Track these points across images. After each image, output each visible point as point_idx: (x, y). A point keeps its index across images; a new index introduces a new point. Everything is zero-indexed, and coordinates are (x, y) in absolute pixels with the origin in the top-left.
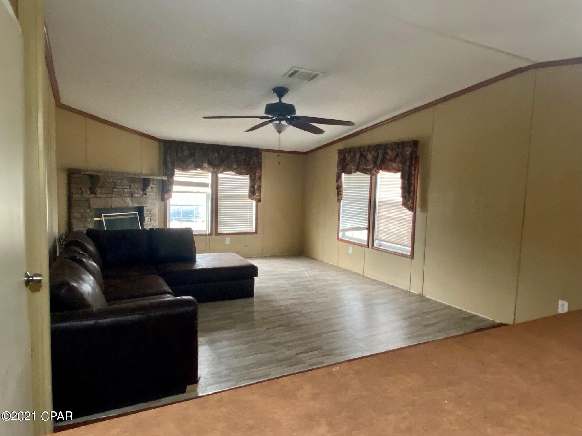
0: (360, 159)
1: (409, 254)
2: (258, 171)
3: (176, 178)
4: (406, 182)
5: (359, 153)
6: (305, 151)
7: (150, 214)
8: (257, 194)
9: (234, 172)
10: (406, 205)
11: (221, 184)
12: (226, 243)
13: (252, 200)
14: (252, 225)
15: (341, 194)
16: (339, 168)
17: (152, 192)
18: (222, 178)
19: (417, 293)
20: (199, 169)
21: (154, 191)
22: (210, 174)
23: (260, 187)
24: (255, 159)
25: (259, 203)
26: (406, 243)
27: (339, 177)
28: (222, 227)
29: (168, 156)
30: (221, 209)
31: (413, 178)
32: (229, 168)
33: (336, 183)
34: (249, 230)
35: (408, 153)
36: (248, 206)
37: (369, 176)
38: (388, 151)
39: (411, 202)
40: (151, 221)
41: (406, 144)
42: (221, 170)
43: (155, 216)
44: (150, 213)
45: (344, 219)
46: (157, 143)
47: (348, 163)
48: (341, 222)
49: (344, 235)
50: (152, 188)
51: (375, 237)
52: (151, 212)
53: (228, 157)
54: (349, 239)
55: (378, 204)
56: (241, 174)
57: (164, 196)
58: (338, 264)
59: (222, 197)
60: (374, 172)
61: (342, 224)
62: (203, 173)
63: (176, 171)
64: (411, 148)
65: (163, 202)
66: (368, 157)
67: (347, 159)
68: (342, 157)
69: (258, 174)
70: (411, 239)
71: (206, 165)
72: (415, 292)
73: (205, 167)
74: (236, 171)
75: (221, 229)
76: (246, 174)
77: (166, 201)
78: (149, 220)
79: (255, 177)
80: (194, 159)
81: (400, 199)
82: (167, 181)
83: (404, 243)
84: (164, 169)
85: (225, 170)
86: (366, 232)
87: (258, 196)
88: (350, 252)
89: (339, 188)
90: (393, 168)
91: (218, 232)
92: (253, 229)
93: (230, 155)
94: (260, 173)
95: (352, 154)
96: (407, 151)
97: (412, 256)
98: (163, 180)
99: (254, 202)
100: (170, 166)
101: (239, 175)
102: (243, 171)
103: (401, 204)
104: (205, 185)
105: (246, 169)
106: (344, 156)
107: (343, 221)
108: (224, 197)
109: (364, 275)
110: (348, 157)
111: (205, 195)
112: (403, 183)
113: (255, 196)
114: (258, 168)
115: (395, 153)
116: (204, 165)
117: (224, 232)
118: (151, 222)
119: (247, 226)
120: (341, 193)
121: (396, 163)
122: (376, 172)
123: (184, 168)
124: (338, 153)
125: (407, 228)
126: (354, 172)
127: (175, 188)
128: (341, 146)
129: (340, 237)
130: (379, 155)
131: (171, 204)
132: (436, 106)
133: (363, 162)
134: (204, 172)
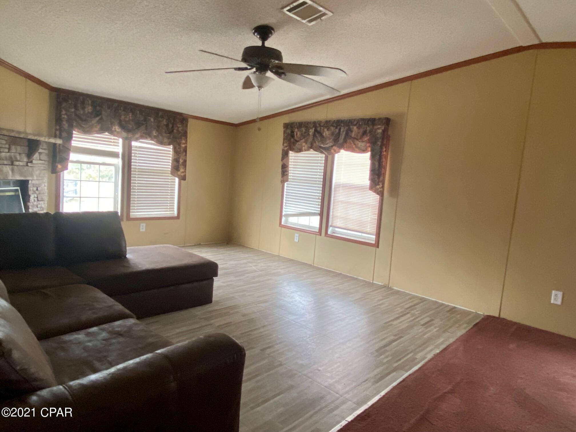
0: (314, 135)
1: (374, 242)
2: (184, 141)
3: (74, 143)
4: (377, 164)
5: (313, 129)
6: (236, 122)
7: (37, 192)
8: (182, 170)
9: (153, 140)
10: (374, 189)
11: (136, 155)
12: (141, 230)
13: (173, 178)
14: (174, 208)
15: (287, 175)
16: (285, 145)
17: (40, 160)
18: (136, 147)
19: (382, 284)
20: (107, 133)
21: (42, 159)
22: (121, 141)
23: (185, 161)
24: (180, 126)
25: (182, 181)
26: (369, 230)
27: (285, 155)
28: (135, 211)
29: (64, 112)
30: (134, 188)
31: (384, 160)
32: (147, 135)
33: (281, 162)
34: (170, 214)
35: (380, 131)
36: (168, 184)
37: (324, 156)
38: (353, 128)
39: (381, 186)
40: (38, 200)
41: (376, 122)
42: (137, 136)
43: (43, 193)
44: (37, 190)
45: (288, 203)
46: (46, 91)
47: (297, 140)
48: (284, 207)
49: (286, 221)
50: (40, 153)
51: (330, 224)
52: (38, 188)
53: (145, 120)
54: (295, 225)
55: (334, 187)
56: (162, 143)
57: (57, 166)
58: (279, 254)
59: (136, 171)
60: (332, 151)
61: (285, 208)
62: (111, 139)
63: (76, 134)
64: (384, 126)
65: (54, 175)
66: (324, 134)
67: (297, 134)
68: (289, 131)
69: (183, 146)
70: (376, 226)
71: (117, 128)
72: (380, 284)
73: (115, 131)
74: (155, 140)
75: (135, 212)
76: (168, 144)
77: (58, 173)
78: (36, 200)
79: (179, 148)
80: (101, 119)
81: (367, 182)
82: (61, 146)
83: (367, 230)
84: (56, 130)
85: (142, 137)
86: (318, 218)
87: (183, 172)
88: (297, 239)
89: (284, 168)
90: (359, 148)
91: (131, 216)
92: (174, 213)
93: (149, 118)
94: (185, 145)
95: (304, 129)
96: (379, 129)
97: (377, 245)
98: (55, 144)
99: (177, 180)
100: (65, 125)
101: (160, 145)
102: (166, 140)
103: (368, 188)
104: (114, 155)
105: (169, 138)
106: (292, 132)
107: (287, 205)
108: (138, 172)
109: (313, 266)
110: (298, 133)
111: (113, 168)
112: (373, 165)
113: (179, 173)
114: (183, 138)
115: (361, 131)
116: (114, 127)
117: (138, 217)
118: (38, 202)
119: (167, 208)
120: (287, 173)
121: (363, 142)
122: (335, 151)
123: (87, 131)
124: (284, 127)
125: (371, 214)
126: (305, 150)
127: (73, 156)
128: (287, 119)
129: (283, 223)
130: (341, 133)
131: (65, 178)
132: (413, 81)
133: (319, 139)
134: (112, 137)
